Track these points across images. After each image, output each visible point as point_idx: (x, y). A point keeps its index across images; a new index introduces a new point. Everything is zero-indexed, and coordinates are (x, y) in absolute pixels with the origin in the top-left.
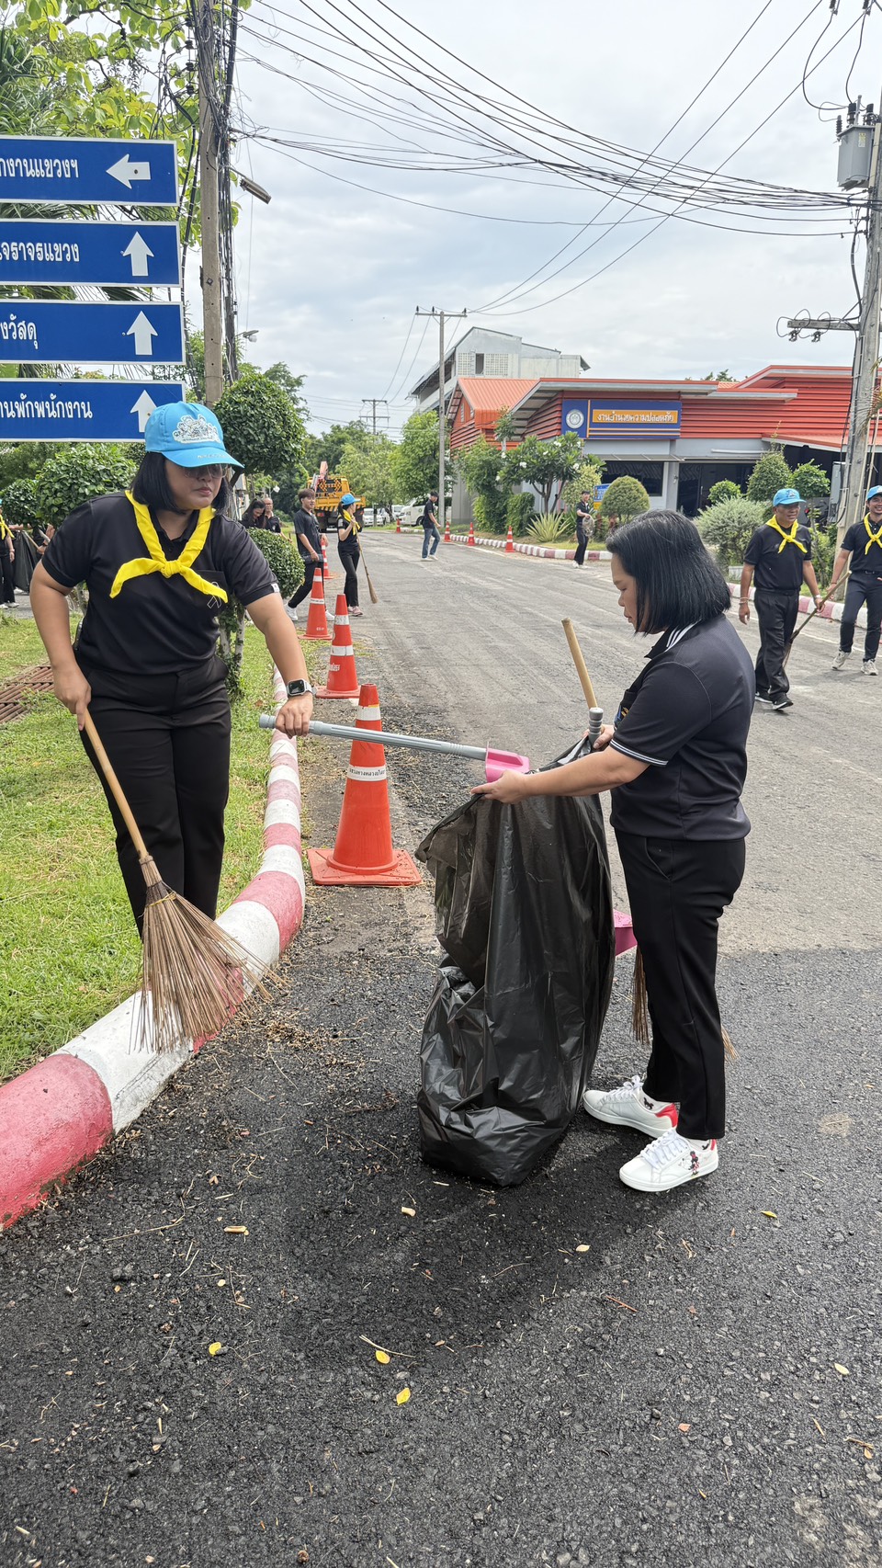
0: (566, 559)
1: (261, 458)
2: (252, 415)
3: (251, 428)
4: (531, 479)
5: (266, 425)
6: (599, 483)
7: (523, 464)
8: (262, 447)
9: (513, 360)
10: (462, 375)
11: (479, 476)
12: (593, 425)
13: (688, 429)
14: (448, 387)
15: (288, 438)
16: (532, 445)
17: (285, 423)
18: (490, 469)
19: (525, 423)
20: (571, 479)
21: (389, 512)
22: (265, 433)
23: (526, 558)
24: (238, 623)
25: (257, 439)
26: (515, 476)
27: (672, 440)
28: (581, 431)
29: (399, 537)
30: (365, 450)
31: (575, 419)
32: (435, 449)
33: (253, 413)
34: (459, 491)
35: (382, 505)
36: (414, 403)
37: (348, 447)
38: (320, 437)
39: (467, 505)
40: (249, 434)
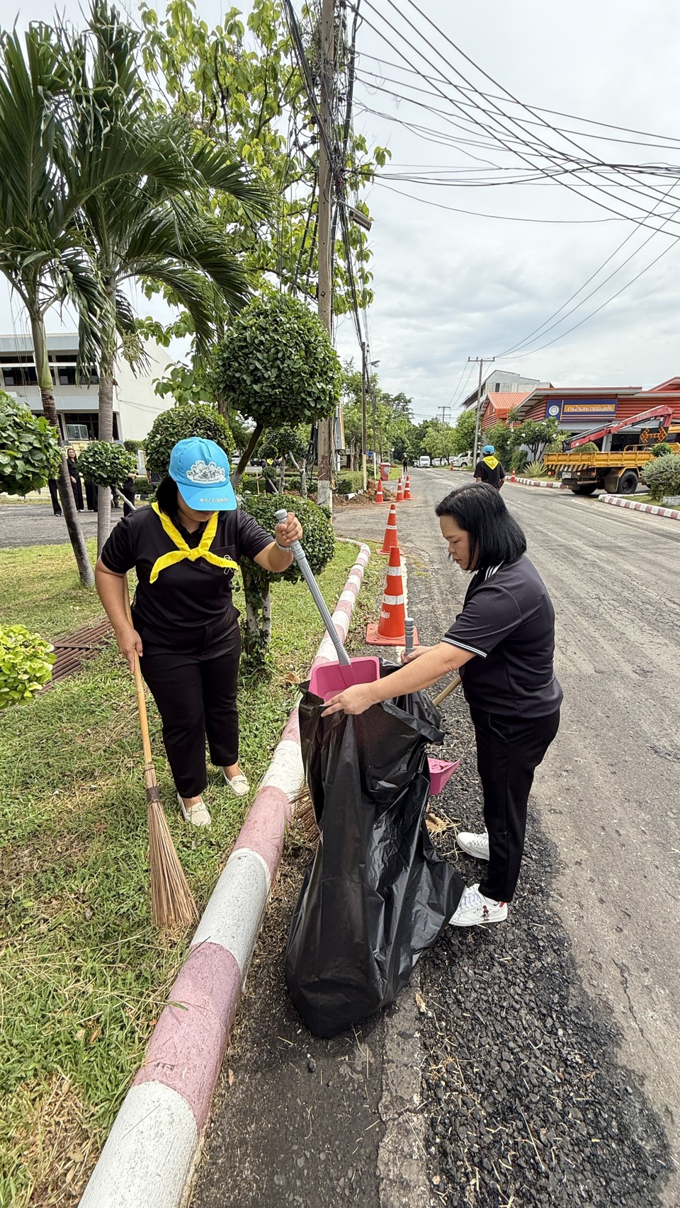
0: (547, 487)
1: (274, 404)
2: (261, 342)
3: (259, 360)
4: (527, 443)
5: (280, 355)
7: (524, 435)
8: (273, 387)
9: (515, 385)
10: (489, 393)
12: (564, 413)
13: (619, 415)
14: (482, 399)
15: (312, 375)
16: (529, 424)
18: (504, 438)
19: (524, 414)
20: (550, 443)
22: (278, 367)
23: (523, 486)
25: (266, 376)
26: (518, 441)
27: (609, 421)
28: (558, 416)
29: (452, 473)
30: (438, 431)
31: (554, 410)
32: (474, 429)
33: (263, 338)
36: (463, 408)
37: (430, 429)
40: (256, 369)
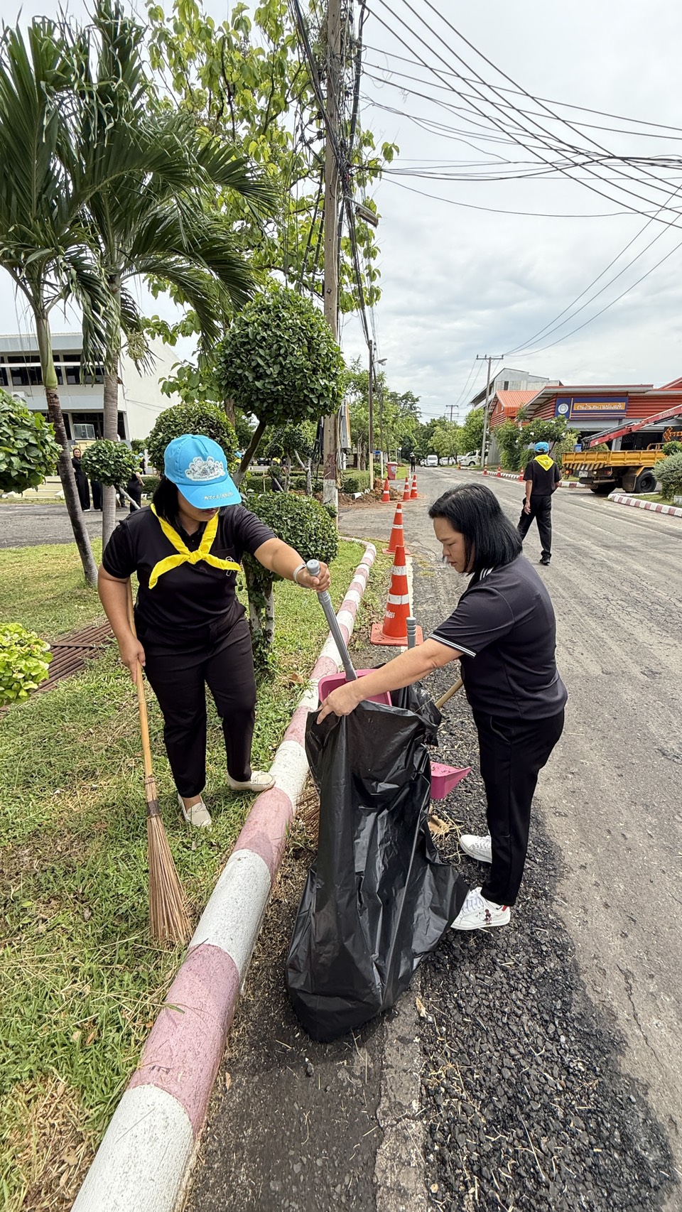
1: (276, 401)
2: (263, 338)
5: (282, 351)
6: (576, 443)
7: (532, 434)
9: (524, 384)
10: (497, 391)
11: (505, 441)
12: (573, 412)
13: (629, 412)
14: (491, 398)
16: (538, 423)
17: (312, 349)
18: (512, 437)
19: (533, 412)
20: (559, 441)
21: (456, 459)
22: (281, 363)
24: (266, 599)
26: (527, 439)
27: (620, 420)
28: (567, 414)
29: (459, 472)
30: (446, 430)
31: (563, 409)
32: (482, 427)
33: (265, 334)
34: (494, 447)
35: (452, 456)
36: (471, 407)
37: (437, 428)
38: (425, 424)
39: (497, 455)
40: (258, 365)
